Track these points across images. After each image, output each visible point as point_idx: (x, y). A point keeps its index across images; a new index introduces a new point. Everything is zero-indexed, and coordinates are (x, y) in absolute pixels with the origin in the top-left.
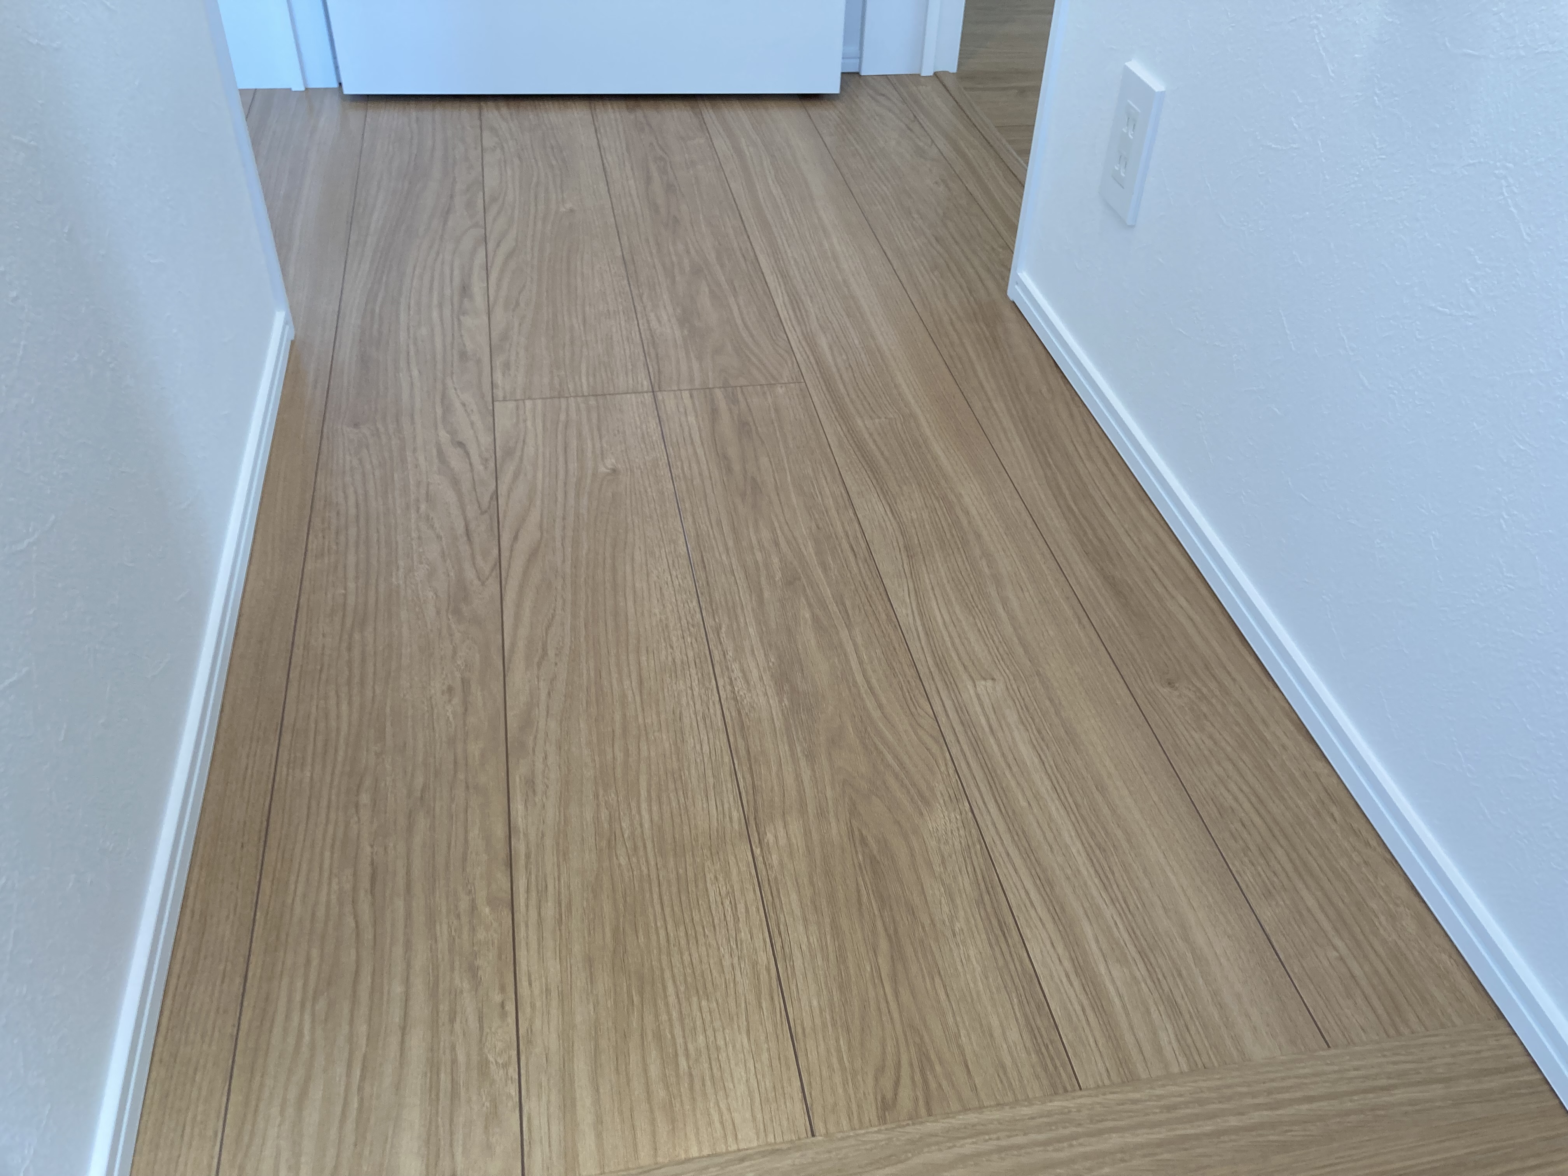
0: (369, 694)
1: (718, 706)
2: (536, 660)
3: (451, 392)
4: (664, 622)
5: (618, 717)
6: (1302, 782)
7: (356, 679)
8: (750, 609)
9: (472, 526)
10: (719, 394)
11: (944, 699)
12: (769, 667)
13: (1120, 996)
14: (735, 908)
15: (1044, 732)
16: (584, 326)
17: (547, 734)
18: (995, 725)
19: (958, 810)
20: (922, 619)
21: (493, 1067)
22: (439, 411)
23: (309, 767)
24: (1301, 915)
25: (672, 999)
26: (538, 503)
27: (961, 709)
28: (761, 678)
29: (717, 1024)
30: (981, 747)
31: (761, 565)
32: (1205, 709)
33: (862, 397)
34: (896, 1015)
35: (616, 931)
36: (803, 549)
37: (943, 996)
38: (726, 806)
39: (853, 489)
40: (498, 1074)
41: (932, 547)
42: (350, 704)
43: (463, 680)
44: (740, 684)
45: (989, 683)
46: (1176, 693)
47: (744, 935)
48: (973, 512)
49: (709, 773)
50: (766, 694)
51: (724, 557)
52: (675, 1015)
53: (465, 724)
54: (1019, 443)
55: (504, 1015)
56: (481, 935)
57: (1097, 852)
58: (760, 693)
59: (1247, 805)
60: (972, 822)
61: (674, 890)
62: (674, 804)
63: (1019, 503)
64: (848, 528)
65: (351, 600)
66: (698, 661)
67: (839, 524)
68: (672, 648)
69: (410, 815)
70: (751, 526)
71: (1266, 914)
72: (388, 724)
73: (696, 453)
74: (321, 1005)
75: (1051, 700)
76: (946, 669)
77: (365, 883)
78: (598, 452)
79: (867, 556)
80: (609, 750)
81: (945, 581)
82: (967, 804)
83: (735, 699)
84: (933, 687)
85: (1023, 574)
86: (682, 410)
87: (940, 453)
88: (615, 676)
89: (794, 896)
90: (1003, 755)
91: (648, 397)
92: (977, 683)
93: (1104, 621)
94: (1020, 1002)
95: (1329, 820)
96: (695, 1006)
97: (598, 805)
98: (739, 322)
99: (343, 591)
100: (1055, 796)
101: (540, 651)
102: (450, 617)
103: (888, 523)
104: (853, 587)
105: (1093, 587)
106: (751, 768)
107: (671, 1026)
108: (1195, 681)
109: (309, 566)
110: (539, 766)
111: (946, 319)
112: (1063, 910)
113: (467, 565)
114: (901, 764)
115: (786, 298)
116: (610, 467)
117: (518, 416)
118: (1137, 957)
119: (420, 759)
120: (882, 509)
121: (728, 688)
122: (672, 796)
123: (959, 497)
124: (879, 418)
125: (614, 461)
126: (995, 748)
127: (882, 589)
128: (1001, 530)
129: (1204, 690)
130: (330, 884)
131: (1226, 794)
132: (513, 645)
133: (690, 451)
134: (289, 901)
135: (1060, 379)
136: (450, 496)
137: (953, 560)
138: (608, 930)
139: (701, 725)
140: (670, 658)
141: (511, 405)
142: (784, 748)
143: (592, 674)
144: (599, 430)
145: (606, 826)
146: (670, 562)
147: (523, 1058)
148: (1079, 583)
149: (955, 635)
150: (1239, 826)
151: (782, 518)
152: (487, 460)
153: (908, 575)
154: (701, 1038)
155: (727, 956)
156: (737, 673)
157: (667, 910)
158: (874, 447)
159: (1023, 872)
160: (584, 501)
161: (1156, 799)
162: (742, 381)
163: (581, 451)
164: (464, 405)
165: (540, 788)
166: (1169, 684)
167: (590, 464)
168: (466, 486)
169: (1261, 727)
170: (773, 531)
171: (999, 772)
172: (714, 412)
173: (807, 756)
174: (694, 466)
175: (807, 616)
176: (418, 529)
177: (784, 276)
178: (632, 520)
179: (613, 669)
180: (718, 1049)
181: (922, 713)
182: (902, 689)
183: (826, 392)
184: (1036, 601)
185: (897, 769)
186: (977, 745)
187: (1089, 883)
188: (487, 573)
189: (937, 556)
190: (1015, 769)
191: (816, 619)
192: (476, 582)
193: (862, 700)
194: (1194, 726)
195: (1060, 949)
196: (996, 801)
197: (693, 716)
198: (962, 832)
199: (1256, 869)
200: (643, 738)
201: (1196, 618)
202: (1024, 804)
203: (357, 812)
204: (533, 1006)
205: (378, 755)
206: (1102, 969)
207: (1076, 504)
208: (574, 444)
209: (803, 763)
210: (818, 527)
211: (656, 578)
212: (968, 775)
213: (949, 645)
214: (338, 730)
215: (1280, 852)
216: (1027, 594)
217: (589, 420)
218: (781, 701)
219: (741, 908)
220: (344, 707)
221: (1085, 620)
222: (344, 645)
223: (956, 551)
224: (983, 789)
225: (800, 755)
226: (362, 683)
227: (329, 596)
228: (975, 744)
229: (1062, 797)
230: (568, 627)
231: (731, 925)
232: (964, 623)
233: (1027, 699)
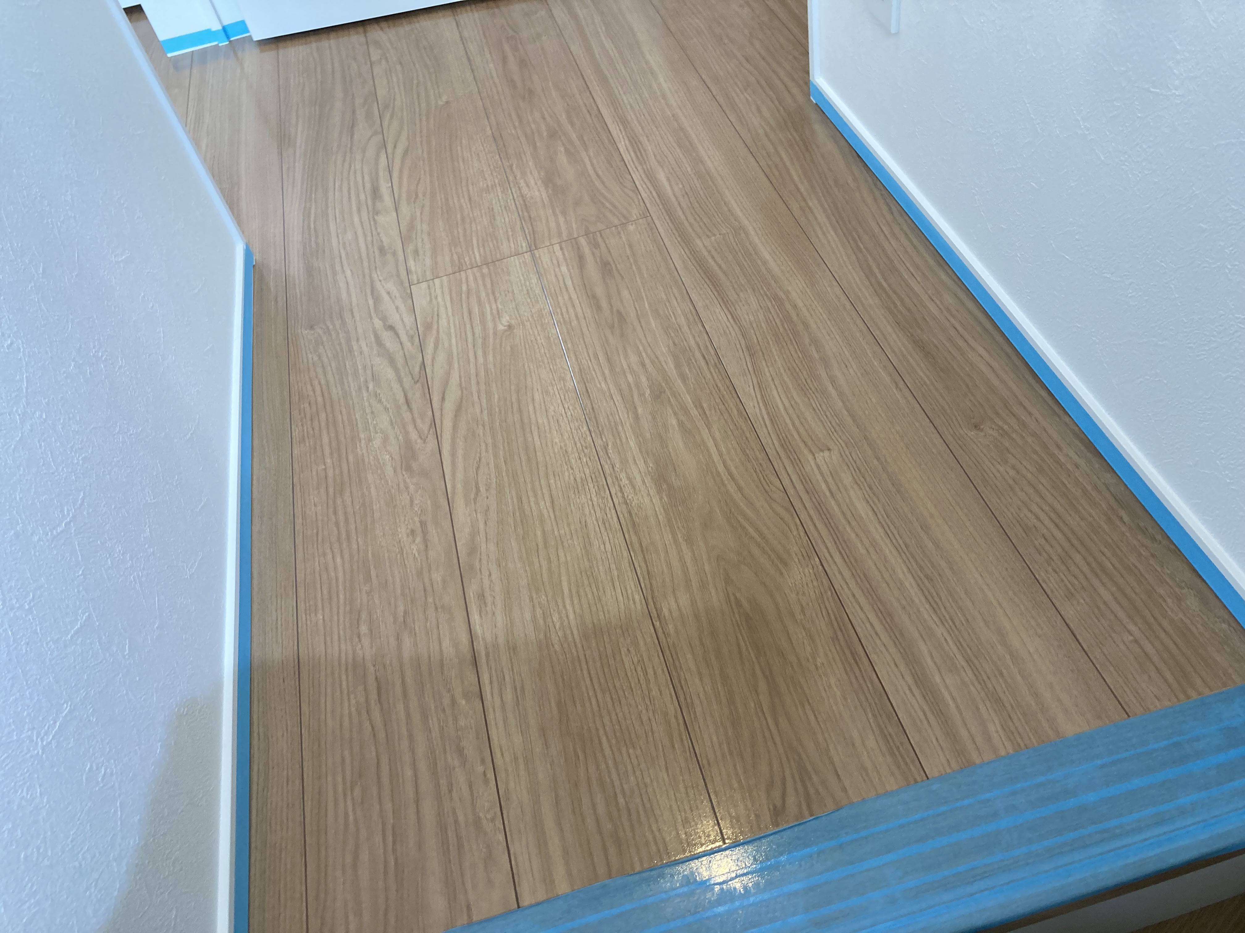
0: (355, 546)
1: (613, 511)
2: (473, 496)
3: (378, 285)
4: (564, 448)
5: (539, 533)
6: (1094, 494)
7: (344, 536)
8: (628, 424)
9: (410, 395)
10: (583, 241)
11: (790, 472)
12: (649, 471)
13: (954, 699)
14: (646, 673)
15: (875, 488)
16: (471, 204)
17: (488, 556)
18: (834, 488)
19: (810, 566)
20: (766, 409)
21: (484, 822)
22: (371, 302)
23: (320, 612)
24: (1098, 608)
25: (607, 751)
26: (456, 366)
27: (805, 480)
28: (644, 482)
29: (643, 765)
30: (824, 509)
31: (633, 386)
32: (1007, 444)
33: (698, 219)
34: (777, 739)
35: (559, 703)
36: (665, 366)
37: (812, 718)
38: (629, 592)
39: (699, 305)
40: (487, 826)
41: (768, 343)
42: (342, 557)
43: (421, 522)
44: (628, 490)
45: (826, 454)
46: (982, 434)
47: (655, 692)
48: (800, 304)
49: (613, 566)
50: (649, 495)
51: (603, 385)
52: (610, 762)
53: (427, 558)
54: (833, 233)
55: (486, 781)
56: (462, 723)
57: (926, 582)
58: (645, 495)
59: (1047, 522)
60: (823, 574)
61: (598, 664)
62: (590, 596)
63: (838, 290)
64: (698, 339)
65: (330, 473)
66: (593, 476)
67: (691, 337)
68: (572, 469)
69: (398, 638)
70: (621, 353)
71: (1069, 612)
72: (372, 567)
73: (570, 298)
74: (357, 792)
75: (878, 459)
76: (790, 447)
77: (374, 696)
78: (495, 312)
79: (717, 362)
80: (536, 561)
81: (782, 371)
82: (817, 559)
83: (626, 503)
84: (781, 465)
85: (846, 352)
86: (555, 262)
87: (768, 257)
88: (532, 499)
89: (689, 656)
90: (843, 513)
91: (527, 256)
92: (816, 455)
93: (917, 381)
94: (874, 716)
95: (1118, 523)
96: (625, 755)
97: (534, 606)
98: (591, 172)
99: (324, 467)
100: (888, 541)
101: (474, 488)
102: (404, 473)
103: (731, 329)
104: (708, 391)
105: (905, 352)
106: (644, 558)
107: (609, 772)
108: (997, 420)
109: (295, 452)
110: (486, 582)
111: (761, 131)
112: (902, 634)
113: (411, 428)
114: (761, 534)
115: (627, 142)
116: (507, 324)
117: (430, 294)
118: (964, 663)
119: (399, 592)
120: (725, 318)
121: (619, 494)
122: (588, 589)
123: (787, 293)
124: (715, 235)
125: (508, 318)
126: (836, 508)
127: (731, 388)
128: (825, 316)
129: (1006, 427)
130: (349, 699)
131: (1029, 515)
132: (454, 487)
133: (566, 297)
134: (323, 717)
135: (863, 168)
136: (389, 373)
137: (787, 352)
138: (553, 704)
139: (603, 529)
140: (572, 478)
141: (424, 285)
142: (668, 537)
143: (515, 500)
144: (493, 293)
145: (541, 622)
146: (562, 397)
147: (504, 812)
148: (893, 351)
149: (794, 416)
150: (1043, 541)
151: (644, 342)
152: (412, 337)
153: (752, 372)
154: (632, 778)
155: (644, 711)
156: (625, 481)
157: (595, 682)
158: (713, 263)
159: (867, 608)
160: (490, 358)
161: (971, 529)
162: (600, 226)
163: (482, 314)
164: (388, 293)
165: (489, 599)
166: (976, 427)
167: (490, 325)
168: (400, 362)
169: (1056, 452)
170: (640, 355)
171: (840, 528)
172: (581, 258)
173: (686, 541)
174: (571, 310)
175: (674, 422)
176: (371, 406)
177: (624, 122)
178: (529, 367)
179: (530, 494)
180: (646, 786)
181: (774, 489)
182: (756, 472)
183: (669, 222)
184: (859, 374)
185: (759, 540)
186: (821, 508)
187: (922, 609)
188: (426, 432)
189: (773, 350)
190: (854, 523)
191: (681, 424)
192: (419, 441)
193: (724, 485)
194: (999, 460)
195: (902, 667)
196: (840, 553)
197: (595, 523)
198: (815, 583)
199: (1059, 576)
200: (560, 547)
201: (995, 364)
202: (863, 551)
203: (360, 641)
204: (506, 770)
205: (368, 593)
206: (938, 679)
207: (885, 280)
208: (476, 310)
209: (684, 547)
210: (674, 344)
211: (553, 413)
212: (816, 534)
213: (791, 427)
214: (337, 579)
215: (1078, 558)
216: (851, 370)
217: (485, 286)
218: (661, 498)
219: (650, 671)
220: (339, 560)
221: (901, 384)
222: (331, 510)
223: (789, 342)
224: (829, 545)
225: (681, 540)
226: (348, 538)
227: (314, 473)
228: (818, 507)
229: (894, 541)
230: (492, 465)
231: (644, 686)
232: (801, 405)
233: (858, 462)
